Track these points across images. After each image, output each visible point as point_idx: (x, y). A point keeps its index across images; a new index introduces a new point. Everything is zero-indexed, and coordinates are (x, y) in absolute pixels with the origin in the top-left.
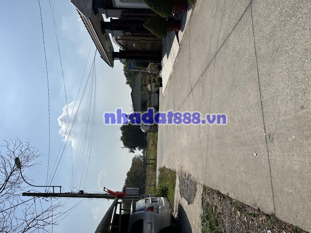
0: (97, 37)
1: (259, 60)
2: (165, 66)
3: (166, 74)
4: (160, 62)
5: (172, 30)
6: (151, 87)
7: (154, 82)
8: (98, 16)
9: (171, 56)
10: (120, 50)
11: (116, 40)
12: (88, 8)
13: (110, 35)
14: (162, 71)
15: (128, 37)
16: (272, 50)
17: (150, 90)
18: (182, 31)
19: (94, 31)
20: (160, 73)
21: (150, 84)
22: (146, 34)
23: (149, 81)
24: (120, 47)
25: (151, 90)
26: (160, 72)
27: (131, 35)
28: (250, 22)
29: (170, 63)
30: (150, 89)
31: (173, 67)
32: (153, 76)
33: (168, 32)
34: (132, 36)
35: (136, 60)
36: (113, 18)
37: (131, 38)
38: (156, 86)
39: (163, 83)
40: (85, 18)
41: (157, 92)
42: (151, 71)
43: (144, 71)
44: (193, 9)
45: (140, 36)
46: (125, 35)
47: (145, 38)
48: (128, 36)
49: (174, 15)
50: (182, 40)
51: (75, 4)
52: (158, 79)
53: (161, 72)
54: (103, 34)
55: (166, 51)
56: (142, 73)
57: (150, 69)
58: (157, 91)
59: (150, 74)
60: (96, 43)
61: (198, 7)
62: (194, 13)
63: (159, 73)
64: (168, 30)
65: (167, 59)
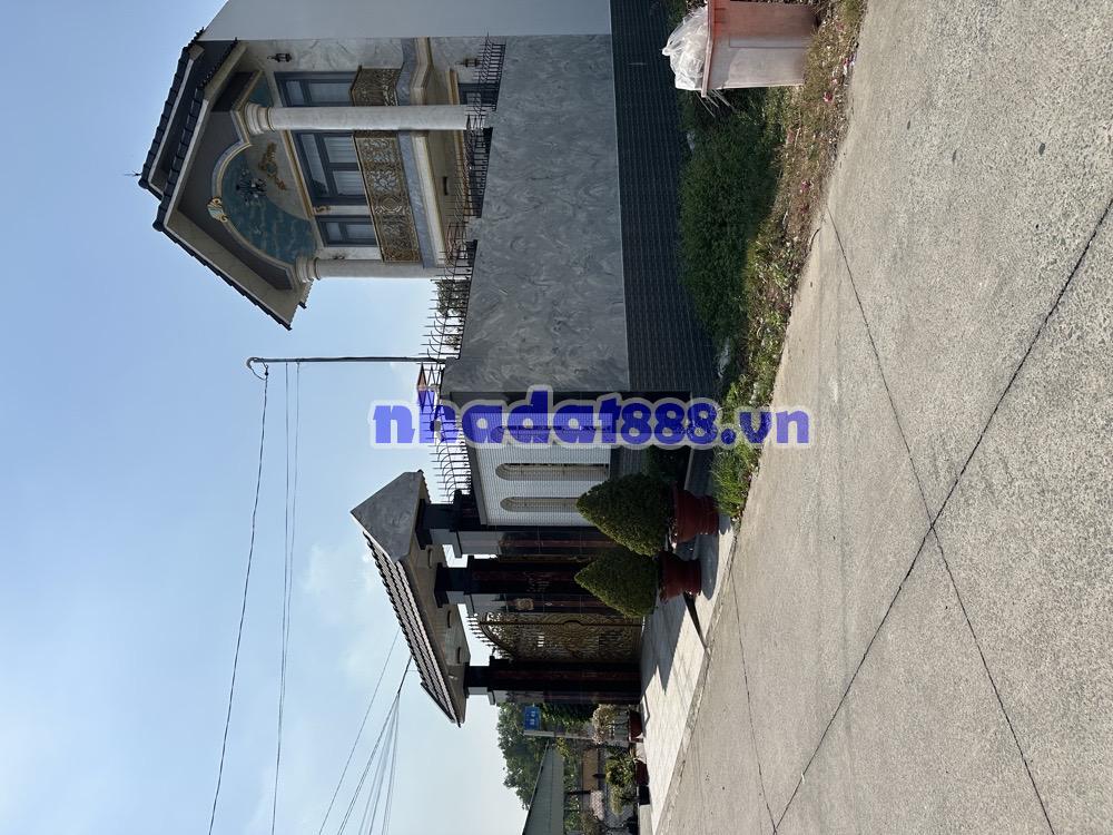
0: (419, 619)
1: (1021, 728)
2: (655, 720)
3: (660, 748)
4: (637, 702)
5: (674, 593)
6: (605, 801)
7: (614, 781)
8: (429, 551)
9: (676, 679)
10: (492, 658)
11: (483, 624)
12: (402, 530)
13: (462, 609)
14: (644, 735)
15: (521, 615)
16: (1057, 689)
17: (601, 817)
18: (709, 596)
19: (412, 600)
20: (638, 745)
21: (599, 789)
22: (582, 604)
23: (596, 776)
24: (494, 649)
25: (605, 813)
26: (638, 740)
27: (532, 609)
28: (947, 586)
29: (676, 707)
30: (599, 814)
31: (688, 725)
32: (610, 755)
33: (658, 598)
34: (537, 609)
35: (545, 694)
36: (477, 556)
37: (532, 617)
38: (626, 799)
39: (652, 786)
40: (386, 558)
41: (628, 825)
42: (602, 737)
43: (576, 737)
44: (738, 530)
45: (562, 610)
46: (513, 609)
47: (580, 617)
48: (522, 611)
49: (674, 545)
50: (711, 626)
51: (364, 520)
52: (632, 768)
53: (642, 741)
54: (439, 607)
55: (657, 662)
56: (569, 742)
57: (599, 730)
58: (630, 819)
59: (598, 746)
60: (411, 637)
61: (755, 524)
62: (742, 541)
63: (632, 746)
64: (659, 592)
65: (662, 692)
